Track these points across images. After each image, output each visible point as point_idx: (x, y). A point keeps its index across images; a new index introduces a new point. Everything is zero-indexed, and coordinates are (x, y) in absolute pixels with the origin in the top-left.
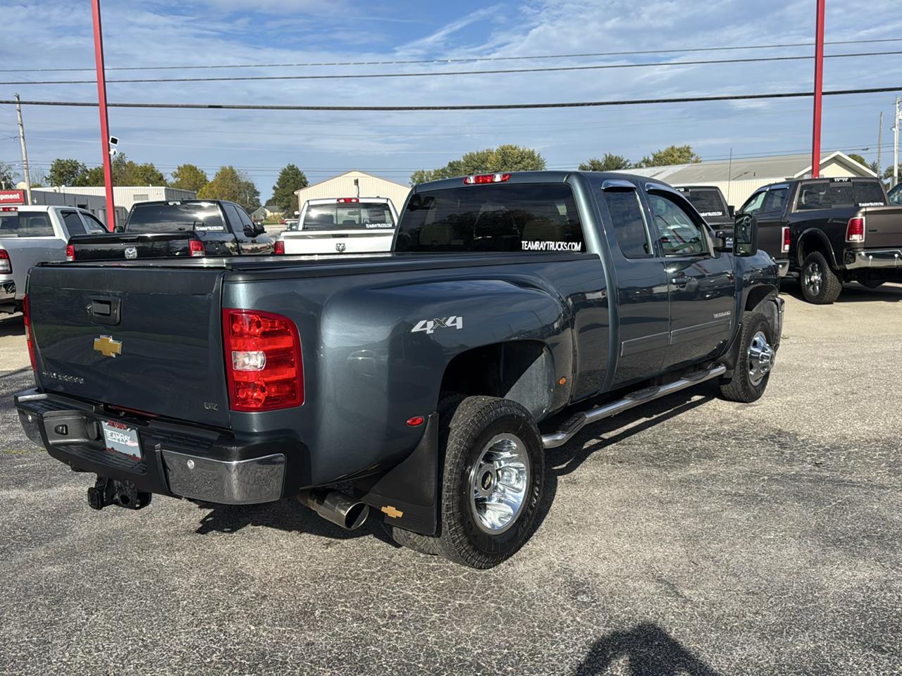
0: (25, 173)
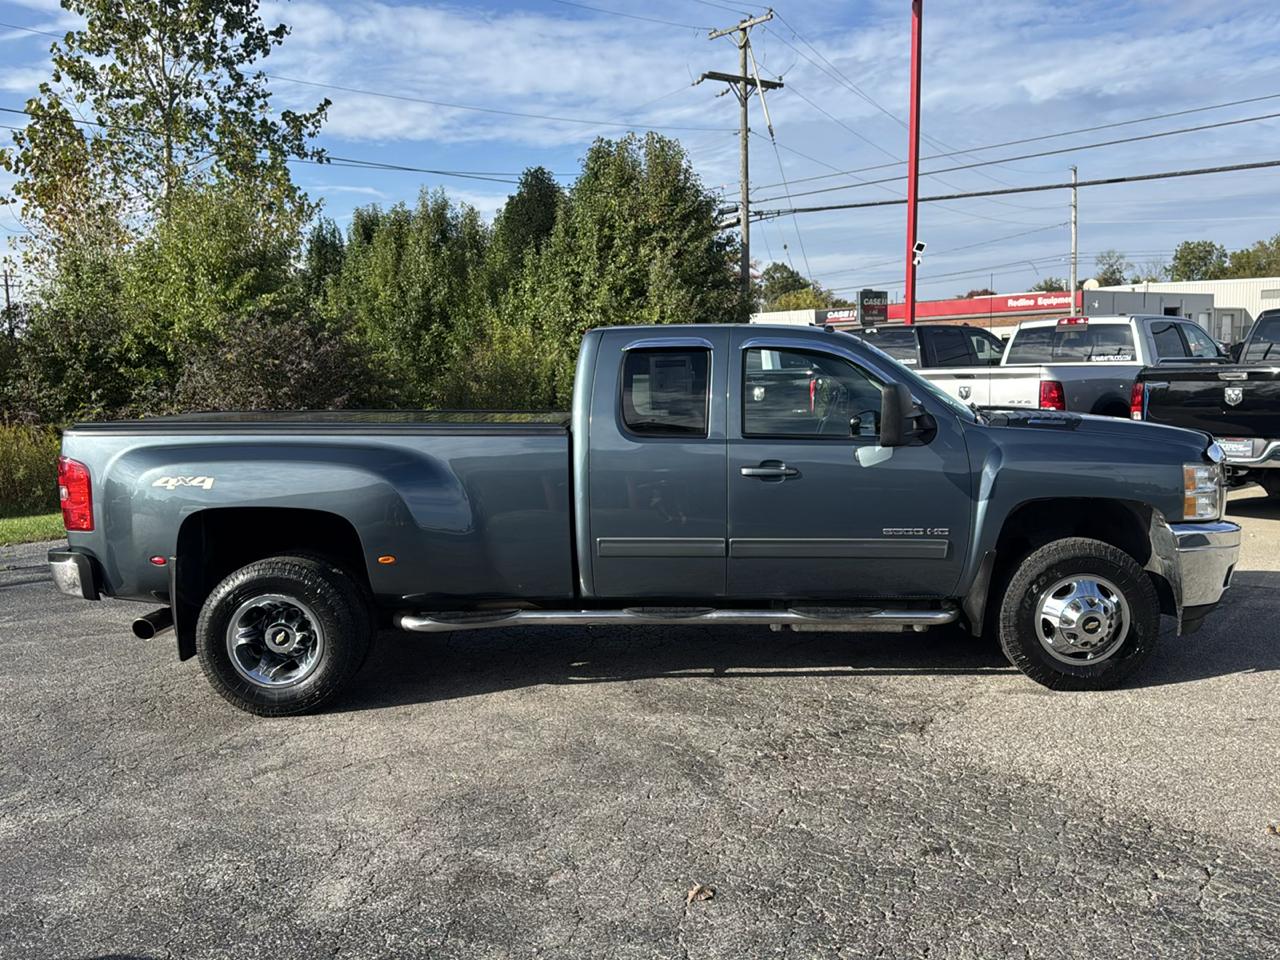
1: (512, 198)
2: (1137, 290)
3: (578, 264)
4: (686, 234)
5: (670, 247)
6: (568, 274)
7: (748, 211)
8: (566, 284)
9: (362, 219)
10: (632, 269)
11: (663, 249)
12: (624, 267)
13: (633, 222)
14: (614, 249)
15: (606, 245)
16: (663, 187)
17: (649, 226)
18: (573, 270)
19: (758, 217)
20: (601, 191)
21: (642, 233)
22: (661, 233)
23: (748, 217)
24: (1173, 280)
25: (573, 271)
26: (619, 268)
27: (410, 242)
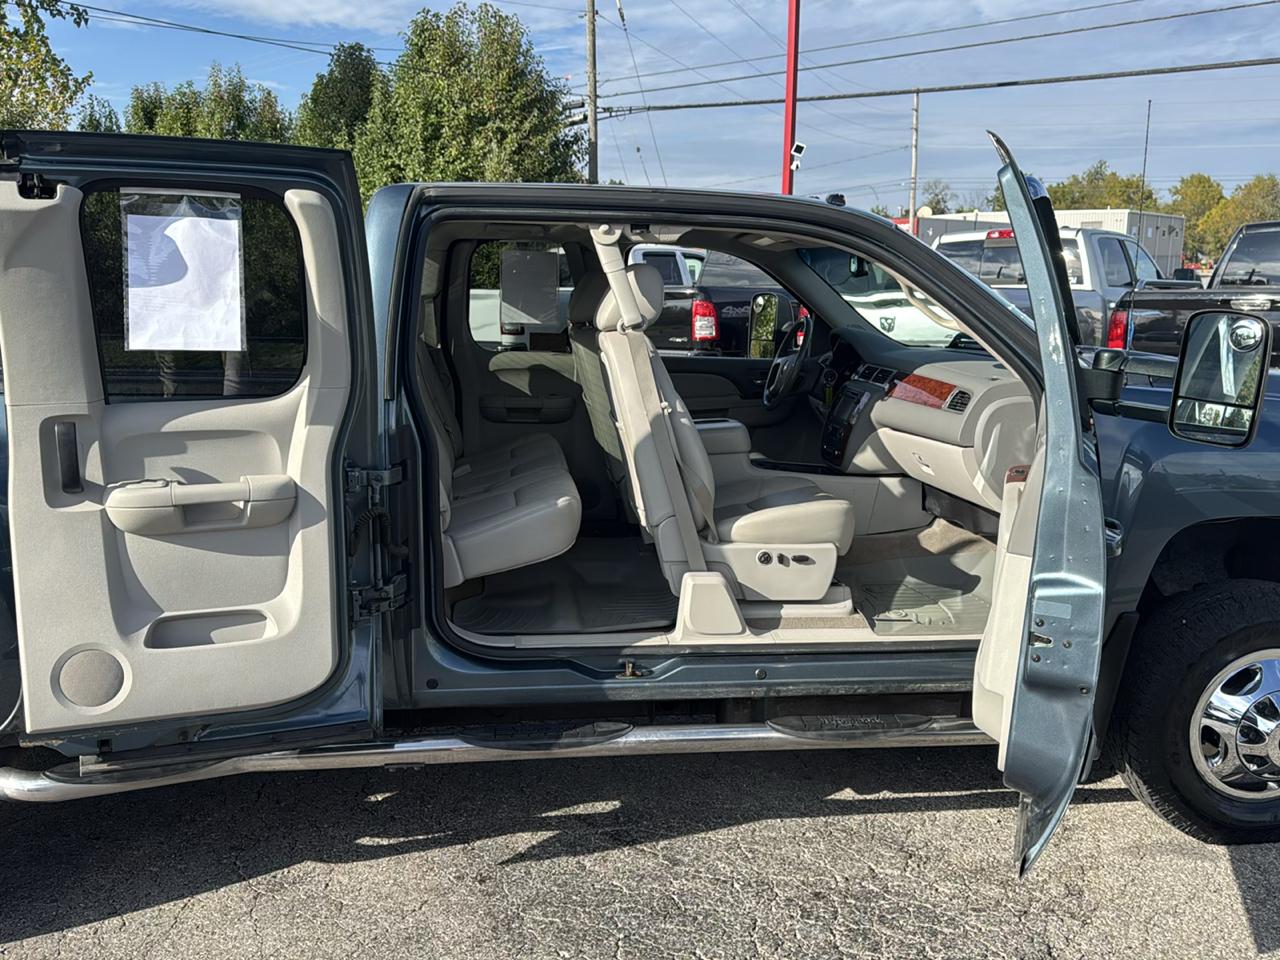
0: (911, 195)
1: (321, 77)
2: (968, 219)
3: (400, 156)
4: (527, 125)
5: (508, 140)
6: (387, 169)
7: (596, 107)
8: (385, 179)
9: (142, 101)
10: (464, 164)
11: (500, 143)
12: (454, 161)
13: (464, 108)
14: (442, 140)
15: (433, 136)
16: (499, 68)
17: (484, 114)
18: (393, 162)
19: (608, 114)
20: (427, 71)
21: (475, 122)
22: (498, 123)
23: (596, 113)
24: (994, 210)
25: (393, 165)
26: (448, 162)
27: (199, 127)
